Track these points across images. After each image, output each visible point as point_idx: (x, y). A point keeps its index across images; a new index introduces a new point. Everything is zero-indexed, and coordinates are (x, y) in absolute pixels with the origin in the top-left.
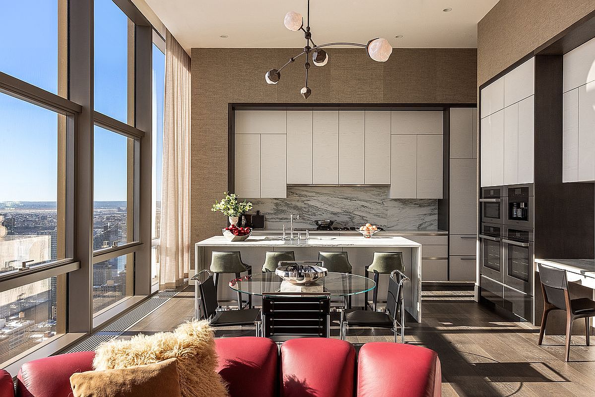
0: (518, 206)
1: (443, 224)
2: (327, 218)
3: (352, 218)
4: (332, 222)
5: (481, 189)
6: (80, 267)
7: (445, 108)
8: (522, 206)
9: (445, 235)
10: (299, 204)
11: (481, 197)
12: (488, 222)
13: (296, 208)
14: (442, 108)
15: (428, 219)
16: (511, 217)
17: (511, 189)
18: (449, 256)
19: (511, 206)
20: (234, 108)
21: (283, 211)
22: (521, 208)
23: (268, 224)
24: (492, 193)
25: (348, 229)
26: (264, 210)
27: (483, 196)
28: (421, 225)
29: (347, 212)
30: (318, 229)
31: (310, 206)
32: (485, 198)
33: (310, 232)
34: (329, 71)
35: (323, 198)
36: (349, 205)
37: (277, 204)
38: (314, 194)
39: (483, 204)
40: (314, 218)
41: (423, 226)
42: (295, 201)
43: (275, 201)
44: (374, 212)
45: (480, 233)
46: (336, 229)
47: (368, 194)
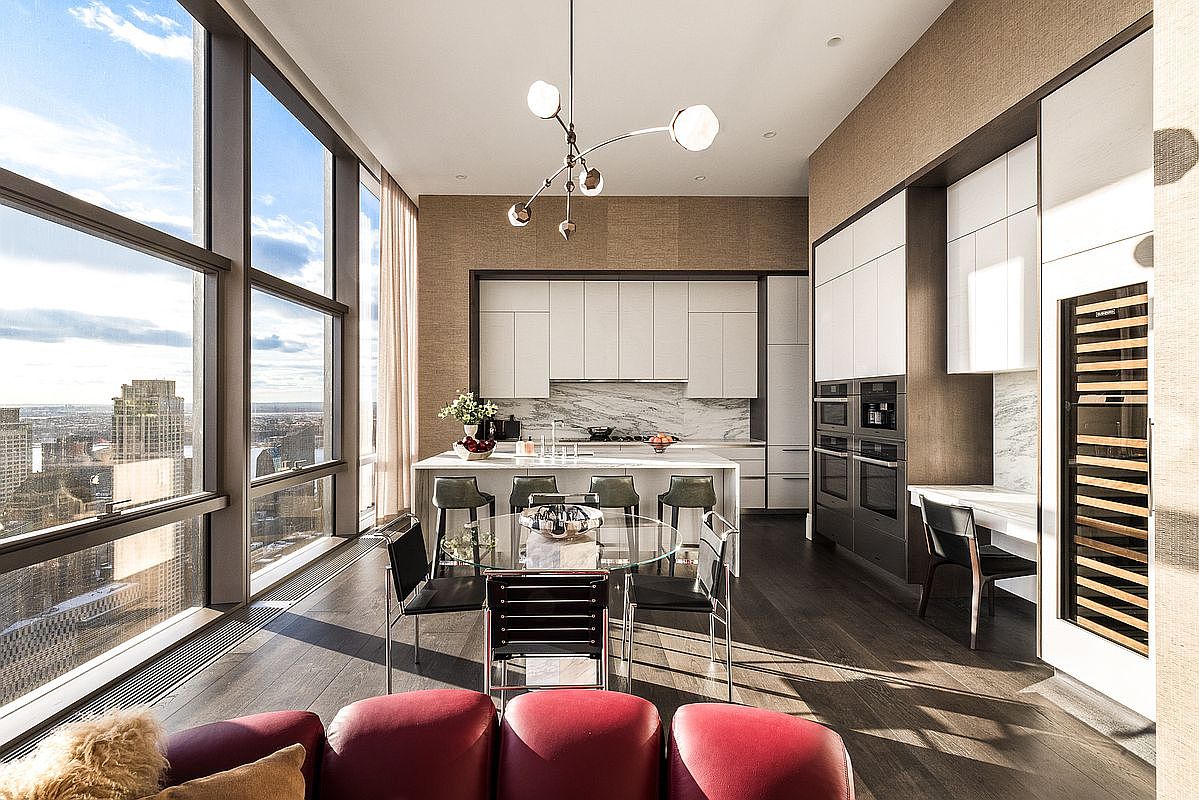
0: (877, 408)
1: (759, 431)
2: (603, 424)
3: (636, 425)
4: (609, 430)
5: (815, 384)
6: (228, 504)
7: (761, 277)
8: (884, 407)
9: (762, 446)
10: (567, 406)
11: (815, 395)
12: (827, 429)
13: (562, 410)
14: (756, 277)
15: (738, 424)
16: (865, 423)
17: (866, 385)
18: (767, 474)
19: (865, 408)
20: (477, 277)
21: (545, 416)
22: (880, 411)
23: (525, 433)
24: (834, 390)
25: (632, 440)
26: (521, 413)
27: (819, 393)
28: (727, 433)
29: (630, 416)
30: (591, 440)
31: (580, 408)
32: (823, 396)
33: (579, 443)
34: (606, 226)
35: (598, 398)
36: (632, 407)
37: (537, 406)
38: (586, 393)
39: (819, 406)
40: (586, 425)
41: (730, 434)
42: (561, 401)
43: (535, 402)
44: (667, 415)
45: (815, 444)
46: (616, 439)
47: (659, 392)
